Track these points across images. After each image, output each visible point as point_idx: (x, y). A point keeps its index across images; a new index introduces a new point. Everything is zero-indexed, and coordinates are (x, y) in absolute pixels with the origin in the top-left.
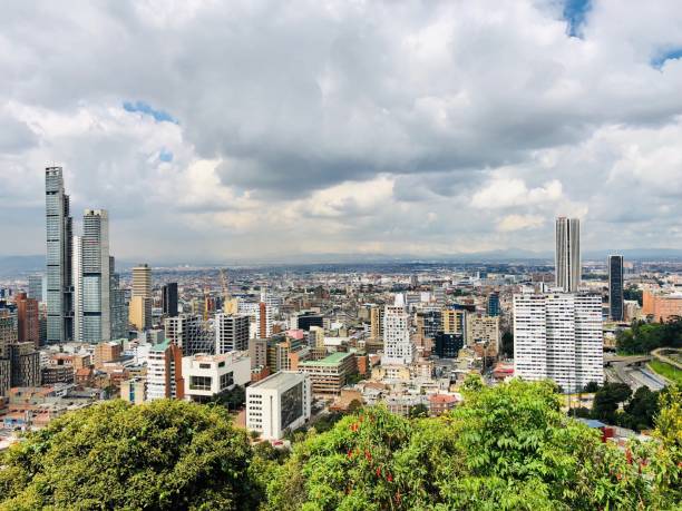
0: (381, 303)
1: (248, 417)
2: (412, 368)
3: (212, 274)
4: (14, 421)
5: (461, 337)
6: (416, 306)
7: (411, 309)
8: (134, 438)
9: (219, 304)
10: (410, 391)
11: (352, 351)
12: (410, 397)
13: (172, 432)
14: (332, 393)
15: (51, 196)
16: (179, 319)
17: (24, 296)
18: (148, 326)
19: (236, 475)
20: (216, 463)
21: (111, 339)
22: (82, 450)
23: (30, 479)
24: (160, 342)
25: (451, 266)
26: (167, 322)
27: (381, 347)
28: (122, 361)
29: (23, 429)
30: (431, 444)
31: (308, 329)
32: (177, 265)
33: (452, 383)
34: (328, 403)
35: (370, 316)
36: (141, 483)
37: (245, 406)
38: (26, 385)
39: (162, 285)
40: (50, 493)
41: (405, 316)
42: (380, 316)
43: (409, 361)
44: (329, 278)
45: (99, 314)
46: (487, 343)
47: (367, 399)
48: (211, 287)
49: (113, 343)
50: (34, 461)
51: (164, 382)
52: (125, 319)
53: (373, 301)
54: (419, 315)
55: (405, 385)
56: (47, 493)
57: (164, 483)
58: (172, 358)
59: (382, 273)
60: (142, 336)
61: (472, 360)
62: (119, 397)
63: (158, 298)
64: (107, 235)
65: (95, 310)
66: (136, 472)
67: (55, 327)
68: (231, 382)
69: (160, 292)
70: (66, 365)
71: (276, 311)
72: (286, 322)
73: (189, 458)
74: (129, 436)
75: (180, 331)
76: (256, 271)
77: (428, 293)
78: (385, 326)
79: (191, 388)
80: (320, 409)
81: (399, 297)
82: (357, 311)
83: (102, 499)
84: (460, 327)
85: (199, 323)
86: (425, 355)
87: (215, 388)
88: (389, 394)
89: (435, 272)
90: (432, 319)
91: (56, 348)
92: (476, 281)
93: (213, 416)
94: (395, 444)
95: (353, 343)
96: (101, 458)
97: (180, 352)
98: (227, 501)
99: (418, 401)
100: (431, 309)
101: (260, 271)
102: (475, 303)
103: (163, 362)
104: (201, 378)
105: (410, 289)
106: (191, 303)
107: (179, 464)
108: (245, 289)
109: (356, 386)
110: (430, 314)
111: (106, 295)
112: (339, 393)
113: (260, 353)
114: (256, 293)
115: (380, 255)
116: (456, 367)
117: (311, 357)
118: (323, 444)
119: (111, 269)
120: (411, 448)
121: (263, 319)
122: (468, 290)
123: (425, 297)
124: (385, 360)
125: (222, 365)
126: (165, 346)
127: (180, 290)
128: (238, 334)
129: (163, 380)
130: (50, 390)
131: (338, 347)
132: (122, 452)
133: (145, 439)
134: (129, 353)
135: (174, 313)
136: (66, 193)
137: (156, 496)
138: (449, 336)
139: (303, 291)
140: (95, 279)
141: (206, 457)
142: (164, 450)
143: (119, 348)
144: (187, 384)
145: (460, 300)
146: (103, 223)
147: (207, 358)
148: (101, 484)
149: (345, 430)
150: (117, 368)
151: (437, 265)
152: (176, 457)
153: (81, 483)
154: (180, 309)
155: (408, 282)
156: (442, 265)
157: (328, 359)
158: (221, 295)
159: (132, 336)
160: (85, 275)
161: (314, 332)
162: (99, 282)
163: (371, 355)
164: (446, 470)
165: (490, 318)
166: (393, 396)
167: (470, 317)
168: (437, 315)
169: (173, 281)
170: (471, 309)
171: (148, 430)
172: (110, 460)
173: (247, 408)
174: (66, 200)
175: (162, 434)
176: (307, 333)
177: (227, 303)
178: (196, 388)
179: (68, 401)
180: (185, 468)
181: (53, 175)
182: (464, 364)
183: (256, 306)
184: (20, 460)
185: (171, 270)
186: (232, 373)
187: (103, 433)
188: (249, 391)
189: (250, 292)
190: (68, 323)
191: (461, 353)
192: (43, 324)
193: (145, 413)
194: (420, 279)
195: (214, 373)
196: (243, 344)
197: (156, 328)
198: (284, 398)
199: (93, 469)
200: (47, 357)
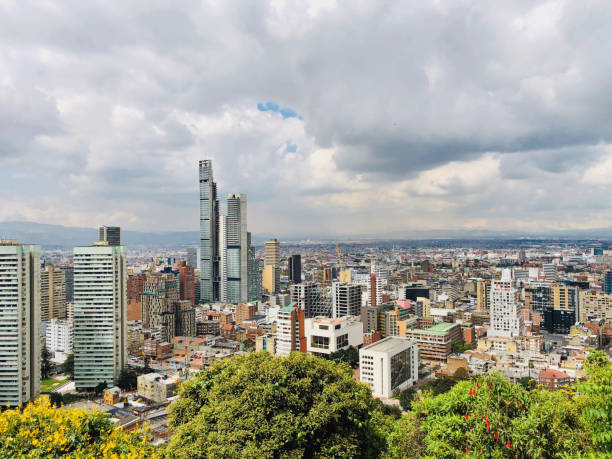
0: (488, 278)
1: (362, 375)
2: (519, 342)
3: (329, 248)
4: (177, 363)
5: (573, 314)
6: (524, 282)
7: (518, 284)
8: (277, 384)
9: (334, 274)
10: (517, 364)
11: (459, 322)
12: (518, 370)
13: (307, 381)
14: (438, 360)
15: (203, 184)
16: (302, 286)
17: (184, 264)
18: (277, 291)
19: (360, 424)
20: (343, 412)
21: (248, 301)
22: (237, 390)
23: (198, 410)
24: (287, 304)
25: (562, 242)
26: (292, 288)
27: (488, 320)
28: (257, 319)
29: (184, 370)
30: (552, 416)
31: (415, 300)
32: (300, 240)
33: (563, 358)
34: (435, 368)
35: (476, 290)
36: (283, 422)
37: (358, 365)
38: (186, 335)
39: (288, 257)
40: (214, 422)
41: (512, 291)
42: (487, 291)
43: (517, 334)
44: (435, 253)
45: (239, 279)
46: (603, 321)
47: (473, 368)
48: (328, 259)
49: (250, 304)
50: (202, 395)
51: (290, 339)
52: (259, 285)
53: (479, 275)
54: (527, 290)
55: (512, 357)
56: (212, 422)
57: (300, 424)
58: (297, 318)
59: (488, 248)
60: (273, 299)
61: (585, 338)
62: (254, 349)
63: (285, 268)
64: (245, 214)
65: (237, 276)
66: (279, 413)
67: (206, 289)
68: (346, 343)
69: (287, 262)
70: (215, 320)
71: (385, 282)
72: (394, 293)
73: (321, 405)
74: (273, 381)
75: (303, 296)
76: (366, 245)
77: (537, 269)
78: (491, 300)
79: (313, 346)
80: (426, 374)
81: (506, 272)
82: (463, 284)
83: (253, 432)
84: (572, 304)
85: (319, 290)
86: (534, 329)
87: (332, 348)
88: (495, 365)
89: (543, 247)
90: (541, 295)
91: (206, 306)
92: (590, 258)
93: (340, 371)
94: (512, 412)
95: (460, 315)
96: (252, 397)
97: (303, 314)
98: (353, 446)
99: (525, 374)
100: (540, 284)
101: (371, 245)
102: (589, 279)
103: (289, 322)
104: (321, 338)
105: (517, 264)
106: (311, 273)
107: (313, 409)
108: (357, 261)
109: (462, 356)
110: (539, 290)
111: (244, 264)
112: (446, 360)
113: (371, 319)
114: (366, 265)
115: (484, 231)
116: (566, 343)
117: (418, 325)
118: (440, 404)
119: (249, 242)
120: (531, 417)
121: (373, 289)
122: (581, 267)
123: (533, 272)
124: (491, 332)
125: (338, 327)
126: (291, 308)
127: (303, 261)
128: (351, 301)
129: (289, 337)
130: (202, 341)
131: (444, 318)
132: (267, 395)
133: (285, 386)
134: (262, 313)
135: (298, 280)
136: (215, 181)
137: (294, 435)
138: (560, 311)
139: (410, 265)
140: (236, 250)
141: (335, 406)
142: (300, 397)
143: (254, 309)
144: (309, 342)
145: (571, 276)
146: (242, 205)
147: (325, 321)
148: (252, 419)
149: (461, 394)
150: (252, 325)
151: (546, 241)
152: (310, 403)
153: (237, 416)
154: (303, 277)
155: (515, 257)
156: (551, 242)
157: (434, 328)
158: (337, 266)
159: (265, 298)
160: (229, 247)
161: (421, 303)
162: (240, 254)
163: (477, 327)
164: (567, 443)
165: (606, 296)
166: (499, 367)
167: (583, 294)
168: (547, 291)
169: (297, 253)
170: (584, 286)
171: (288, 378)
172: (258, 400)
173: (361, 367)
174: (214, 187)
175: (298, 383)
176: (414, 303)
177: (341, 273)
178: (316, 347)
179: (216, 350)
180: (318, 414)
181: (205, 167)
182: (576, 341)
183: (367, 277)
184: (191, 393)
185: (296, 243)
186: (347, 336)
187: (253, 377)
188: (362, 352)
189: (362, 264)
190: (216, 286)
191: (574, 330)
192: (197, 287)
193: (285, 364)
194: (528, 255)
195: (332, 335)
196: (356, 309)
197: (284, 293)
198: (393, 361)
199: (246, 406)
200: (201, 313)
